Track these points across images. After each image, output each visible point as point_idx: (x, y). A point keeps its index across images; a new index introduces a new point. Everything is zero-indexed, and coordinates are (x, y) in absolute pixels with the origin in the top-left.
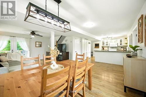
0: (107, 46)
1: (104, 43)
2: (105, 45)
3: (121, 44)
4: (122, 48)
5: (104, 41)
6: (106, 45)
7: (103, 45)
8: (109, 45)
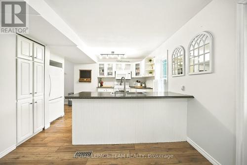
0: (110, 76)
1: (103, 71)
2: (106, 75)
3: (137, 74)
4: (137, 81)
5: (103, 64)
6: (108, 74)
7: (100, 74)
8: (113, 76)
